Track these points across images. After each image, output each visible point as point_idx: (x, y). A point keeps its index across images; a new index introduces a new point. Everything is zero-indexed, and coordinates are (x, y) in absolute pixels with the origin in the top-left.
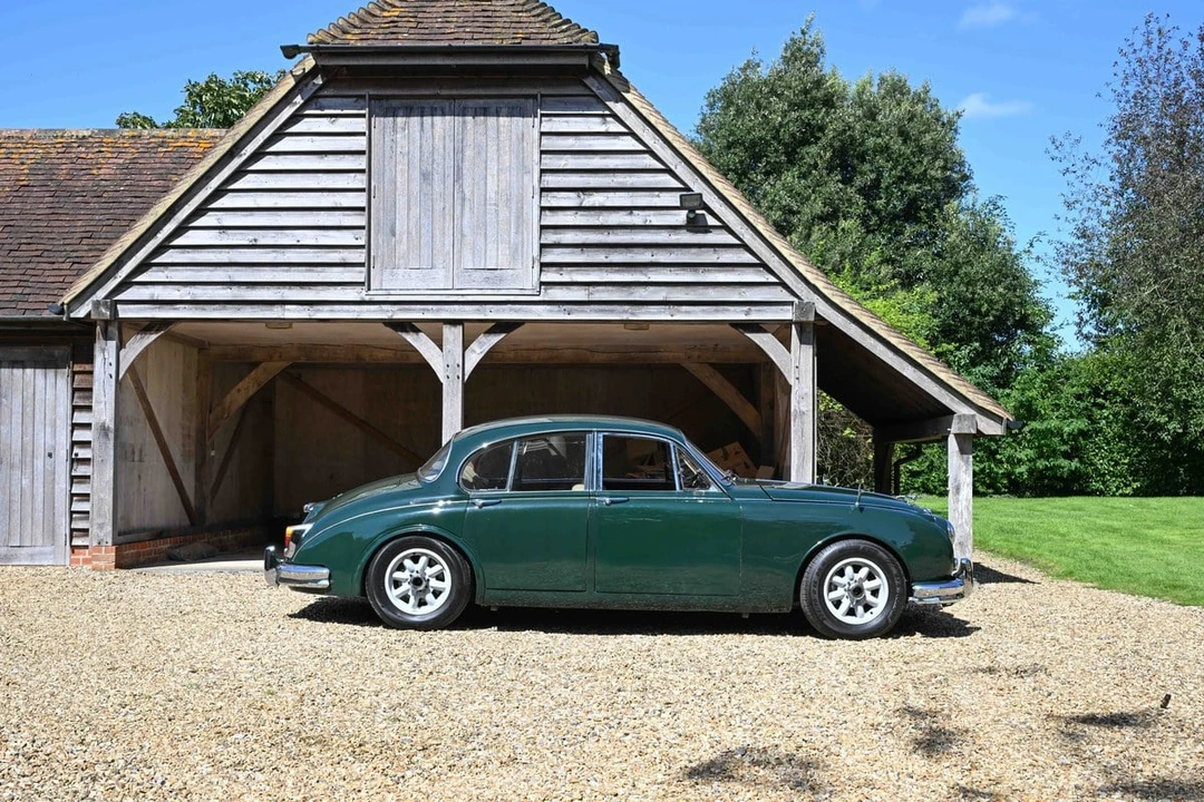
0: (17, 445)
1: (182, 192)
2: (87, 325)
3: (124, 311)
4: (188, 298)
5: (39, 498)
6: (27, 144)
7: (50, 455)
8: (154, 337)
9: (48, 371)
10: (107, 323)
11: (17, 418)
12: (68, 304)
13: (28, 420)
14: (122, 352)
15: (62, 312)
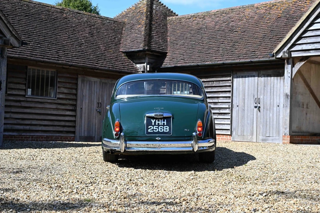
0: (268, 102)
1: (311, 11)
2: (282, 59)
3: (293, 54)
4: (314, 48)
5: (275, 121)
7: (278, 106)
8: (303, 63)
9: (278, 77)
10: (288, 59)
11: (269, 94)
12: (275, 53)
13: (272, 94)
14: (293, 69)
15: (273, 56)
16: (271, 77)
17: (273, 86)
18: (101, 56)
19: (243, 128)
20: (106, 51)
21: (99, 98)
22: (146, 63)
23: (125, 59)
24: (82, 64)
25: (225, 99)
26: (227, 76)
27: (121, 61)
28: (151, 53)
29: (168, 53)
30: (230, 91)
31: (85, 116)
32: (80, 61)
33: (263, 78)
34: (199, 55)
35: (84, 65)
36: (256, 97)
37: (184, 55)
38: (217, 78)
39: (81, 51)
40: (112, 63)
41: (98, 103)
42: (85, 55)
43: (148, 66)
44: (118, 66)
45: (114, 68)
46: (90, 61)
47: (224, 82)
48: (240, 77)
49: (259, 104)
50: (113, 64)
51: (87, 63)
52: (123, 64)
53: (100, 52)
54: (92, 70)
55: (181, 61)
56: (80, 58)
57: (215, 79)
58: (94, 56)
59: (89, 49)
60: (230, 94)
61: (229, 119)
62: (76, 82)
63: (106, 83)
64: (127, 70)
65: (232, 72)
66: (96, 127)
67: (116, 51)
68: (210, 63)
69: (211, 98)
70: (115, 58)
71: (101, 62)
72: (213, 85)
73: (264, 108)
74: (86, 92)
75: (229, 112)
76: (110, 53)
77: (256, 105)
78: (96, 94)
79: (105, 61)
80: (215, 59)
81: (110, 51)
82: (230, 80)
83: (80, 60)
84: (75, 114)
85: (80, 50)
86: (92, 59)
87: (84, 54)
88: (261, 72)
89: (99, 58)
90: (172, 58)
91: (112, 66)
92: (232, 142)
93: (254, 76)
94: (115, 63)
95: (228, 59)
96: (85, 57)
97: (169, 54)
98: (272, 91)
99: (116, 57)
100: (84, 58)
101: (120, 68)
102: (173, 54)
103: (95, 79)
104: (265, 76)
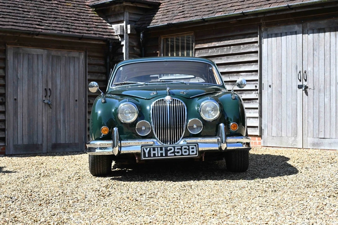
5: (334, 109)
9: (337, 33)
11: (322, 62)
13: (327, 63)
16: (325, 32)
17: (328, 48)
18: (50, 13)
19: (280, 125)
20: (61, 5)
21: (47, 81)
22: (125, 22)
23: (93, 16)
24: (10, 27)
25: (249, 75)
26: (251, 35)
27: (86, 20)
28: (131, 5)
29: (161, 3)
30: (256, 62)
31: (22, 111)
32: (8, 22)
33: (311, 35)
34: (207, 4)
35: (14, 27)
36: (300, 69)
37: (184, 5)
38: (235, 40)
39: (13, 5)
40: (68, 23)
41: (46, 89)
42: (18, 12)
43: (129, 26)
44: (78, 28)
45: (69, 31)
46: (26, 22)
47: (247, 45)
48: (273, 36)
49: (306, 80)
50: (69, 25)
51: (21, 25)
52: (87, 24)
53: (48, 7)
54: (30, 37)
55: (179, 14)
56: (8, 16)
57: (233, 41)
58: (35, 13)
59: (28, 3)
60: (257, 66)
61: (257, 108)
62: (4, 57)
63: (59, 56)
64: (94, 34)
65: (258, 27)
66: (44, 128)
67: (79, 4)
68: (222, 15)
69: (227, 75)
70: (75, 16)
71: (47, 22)
72: (230, 51)
73: (314, 89)
74: (23, 71)
75: (257, 97)
76: (68, 8)
77: (301, 84)
78: (40, 75)
79: (54, 21)
80: (231, 7)
81: (68, 6)
82: (256, 42)
83: (7, 20)
84: (4, 110)
85: (10, 5)
86: (30, 18)
87: (19, 10)
88: (308, 25)
89: (45, 17)
90: (167, 11)
91: (68, 28)
92: (263, 148)
93: (296, 33)
94: (73, 24)
95: (251, 5)
96: (19, 15)
97: (163, 5)
98: (328, 57)
99: (77, 15)
100: (17, 16)
101: (82, 31)
102: (169, 5)
103: (40, 51)
104: (315, 31)
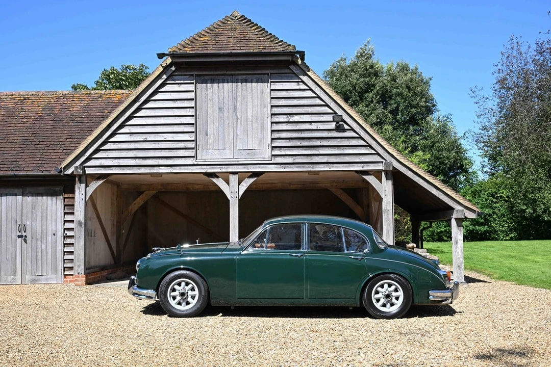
0: (39, 230)
1: (113, 118)
2: (72, 176)
3: (88, 170)
4: (117, 164)
5: (50, 254)
6: (41, 97)
7: (54, 235)
8: (102, 182)
9: (53, 197)
10: (80, 176)
11: (39, 218)
12: (63, 168)
13: (44, 219)
14: (88, 189)
15: (61, 171)
16: (42, 196)
17: (45, 208)
33: (30, 197)
36: (19, 222)
49: (25, 232)
73: (32, 238)
77: (20, 234)
88: (27, 189)
93: (16, 195)
98: (44, 215)
104: (34, 194)
